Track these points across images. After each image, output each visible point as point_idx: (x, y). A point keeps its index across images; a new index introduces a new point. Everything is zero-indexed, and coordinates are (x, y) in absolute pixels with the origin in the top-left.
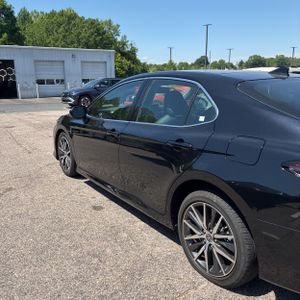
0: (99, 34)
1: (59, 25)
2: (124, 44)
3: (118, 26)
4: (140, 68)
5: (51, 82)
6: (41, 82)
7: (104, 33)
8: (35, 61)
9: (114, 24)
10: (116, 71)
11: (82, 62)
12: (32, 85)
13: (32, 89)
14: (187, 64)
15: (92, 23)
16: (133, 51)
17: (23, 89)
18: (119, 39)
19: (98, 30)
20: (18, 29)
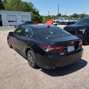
0: (27, 7)
1: (15, 4)
2: (35, 10)
3: (33, 4)
4: (40, 17)
5: (12, 21)
6: (9, 21)
7: (29, 6)
8: (8, 15)
9: (32, 3)
10: (31, 18)
11: (22, 16)
12: (7, 22)
13: (7, 24)
14: (54, 16)
15: (25, 3)
16: (38, 12)
17: (4, 23)
18: (34, 8)
19: (27, 5)
20: (3, 5)
